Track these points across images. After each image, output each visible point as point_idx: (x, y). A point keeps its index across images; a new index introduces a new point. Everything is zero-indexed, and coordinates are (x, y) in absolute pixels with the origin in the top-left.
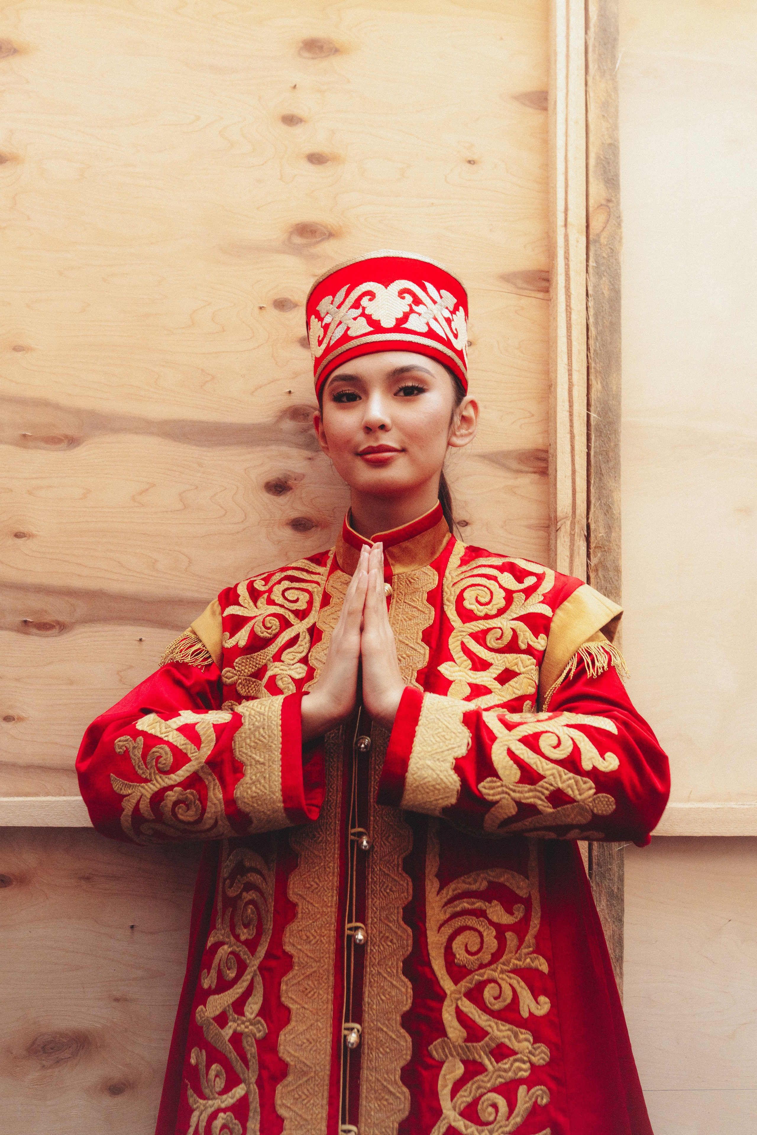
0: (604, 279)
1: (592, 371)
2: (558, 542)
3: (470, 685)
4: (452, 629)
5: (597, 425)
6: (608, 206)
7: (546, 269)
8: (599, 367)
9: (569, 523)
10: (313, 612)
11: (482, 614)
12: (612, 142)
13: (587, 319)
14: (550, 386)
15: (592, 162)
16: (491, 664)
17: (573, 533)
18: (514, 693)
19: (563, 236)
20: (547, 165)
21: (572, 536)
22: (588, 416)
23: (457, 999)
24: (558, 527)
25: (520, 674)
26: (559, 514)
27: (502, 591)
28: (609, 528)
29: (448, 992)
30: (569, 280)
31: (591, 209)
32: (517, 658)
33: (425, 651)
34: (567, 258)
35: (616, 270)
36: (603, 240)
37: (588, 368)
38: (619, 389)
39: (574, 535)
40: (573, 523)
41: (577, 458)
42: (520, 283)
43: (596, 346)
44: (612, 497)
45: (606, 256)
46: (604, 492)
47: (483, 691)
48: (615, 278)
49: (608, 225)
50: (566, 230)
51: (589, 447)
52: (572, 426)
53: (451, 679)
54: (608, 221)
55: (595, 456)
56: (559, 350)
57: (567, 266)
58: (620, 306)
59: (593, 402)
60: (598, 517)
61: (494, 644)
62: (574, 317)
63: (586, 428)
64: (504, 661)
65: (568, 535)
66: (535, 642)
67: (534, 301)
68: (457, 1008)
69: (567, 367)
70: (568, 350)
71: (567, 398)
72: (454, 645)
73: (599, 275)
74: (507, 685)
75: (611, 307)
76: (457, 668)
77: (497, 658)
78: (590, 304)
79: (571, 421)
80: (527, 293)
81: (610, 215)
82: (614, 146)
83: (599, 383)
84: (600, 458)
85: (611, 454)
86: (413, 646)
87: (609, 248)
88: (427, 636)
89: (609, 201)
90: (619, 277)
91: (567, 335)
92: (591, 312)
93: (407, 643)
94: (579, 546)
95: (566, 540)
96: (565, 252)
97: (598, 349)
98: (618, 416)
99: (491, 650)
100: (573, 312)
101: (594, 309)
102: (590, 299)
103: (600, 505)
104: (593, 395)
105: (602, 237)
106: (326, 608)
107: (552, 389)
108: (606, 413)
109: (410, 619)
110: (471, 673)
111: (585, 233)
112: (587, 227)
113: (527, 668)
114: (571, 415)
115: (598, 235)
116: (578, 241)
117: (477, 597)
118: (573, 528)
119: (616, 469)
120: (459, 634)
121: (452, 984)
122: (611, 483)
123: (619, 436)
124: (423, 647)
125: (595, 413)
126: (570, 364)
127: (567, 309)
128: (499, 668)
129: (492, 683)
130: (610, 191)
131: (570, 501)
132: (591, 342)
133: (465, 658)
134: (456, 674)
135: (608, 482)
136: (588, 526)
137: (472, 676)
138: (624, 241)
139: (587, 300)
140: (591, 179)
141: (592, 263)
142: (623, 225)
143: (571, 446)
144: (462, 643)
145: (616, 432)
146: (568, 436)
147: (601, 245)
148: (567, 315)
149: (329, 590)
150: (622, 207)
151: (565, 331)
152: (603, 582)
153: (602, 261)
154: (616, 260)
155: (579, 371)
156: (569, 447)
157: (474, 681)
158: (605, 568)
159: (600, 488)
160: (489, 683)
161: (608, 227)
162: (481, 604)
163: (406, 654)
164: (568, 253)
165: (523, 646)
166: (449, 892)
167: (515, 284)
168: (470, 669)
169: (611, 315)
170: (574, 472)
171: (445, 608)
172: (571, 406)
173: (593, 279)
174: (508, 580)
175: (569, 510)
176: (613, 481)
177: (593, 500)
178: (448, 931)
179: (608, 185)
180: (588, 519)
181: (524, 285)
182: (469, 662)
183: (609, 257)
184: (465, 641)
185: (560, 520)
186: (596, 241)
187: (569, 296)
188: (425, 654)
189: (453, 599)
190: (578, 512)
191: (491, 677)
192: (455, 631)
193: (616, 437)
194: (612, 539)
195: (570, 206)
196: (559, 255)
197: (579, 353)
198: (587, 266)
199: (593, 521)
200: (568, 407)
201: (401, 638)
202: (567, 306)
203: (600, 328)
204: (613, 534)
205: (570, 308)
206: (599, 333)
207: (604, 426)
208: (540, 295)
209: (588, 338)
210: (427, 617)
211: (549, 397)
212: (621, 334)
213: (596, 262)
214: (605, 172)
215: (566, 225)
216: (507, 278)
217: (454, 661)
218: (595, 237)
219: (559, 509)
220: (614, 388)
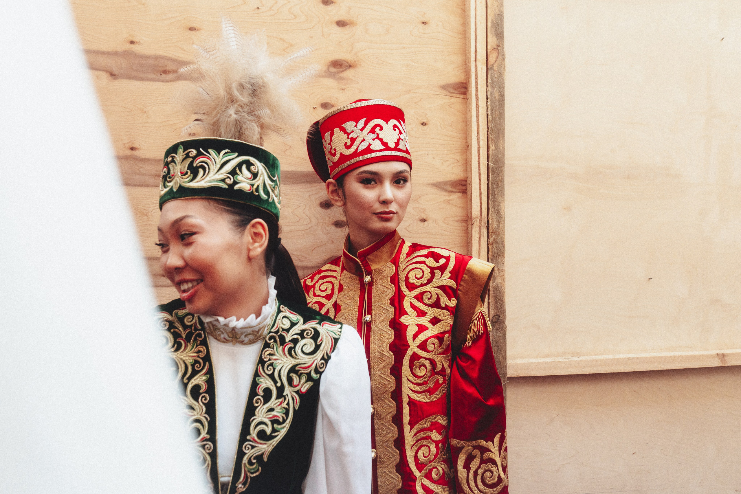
0: (496, 89)
1: (490, 139)
2: (473, 230)
3: (417, 325)
4: (405, 296)
5: (493, 168)
6: (497, 49)
7: (465, 82)
8: (493, 137)
9: (478, 220)
10: (334, 295)
11: (419, 284)
12: (500, 13)
13: (487, 111)
14: (468, 146)
15: (489, 24)
16: (427, 313)
17: (480, 225)
18: (439, 330)
19: (474, 66)
20: (465, 24)
21: (480, 227)
22: (488, 165)
23: (421, 479)
24: (473, 223)
25: (442, 320)
26: (474, 216)
27: (428, 269)
28: (499, 222)
29: (417, 477)
30: (478, 90)
31: (489, 51)
32: (440, 312)
33: (392, 309)
34: (476, 78)
35: (502, 84)
36: (495, 68)
37: (488, 137)
38: (504, 148)
39: (481, 226)
40: (480, 220)
41: (482, 186)
42: (451, 90)
43: (492, 126)
44: (500, 206)
45: (497, 77)
46: (496, 203)
47: (424, 328)
48: (502, 88)
49: (498, 60)
50: (476, 63)
51: (488, 180)
52: (479, 169)
53: (406, 324)
54: (498, 57)
55: (491, 185)
56: (473, 129)
57: (477, 82)
58: (504, 104)
59: (490, 156)
60: (493, 217)
61: (427, 302)
62: (480, 110)
63: (487, 170)
64: (433, 312)
65: (478, 226)
66: (449, 303)
67: (459, 100)
68: (422, 484)
69: (477, 138)
70: (477, 129)
71: (477, 155)
72: (406, 305)
73: (493, 87)
74: (436, 325)
75: (499, 105)
76: (410, 318)
77: (429, 309)
78: (489, 103)
79: (479, 166)
80: (455, 95)
81: (498, 54)
82: (501, 15)
83: (493, 145)
84: (494, 185)
85: (499, 183)
86: (386, 308)
87: (499, 72)
88: (392, 302)
89: (498, 46)
90: (504, 88)
91: (477, 120)
92: (489, 108)
93: (383, 306)
94: (483, 232)
95: (477, 229)
96: (475, 75)
97: (493, 127)
98: (503, 163)
99: (426, 305)
100: (480, 108)
101: (491, 106)
102: (488, 100)
103: (494, 210)
104: (490, 152)
105: (495, 66)
106: (341, 293)
107: (469, 148)
108: (497, 162)
109: (383, 293)
110: (416, 318)
111: (486, 65)
112: (487, 61)
113: (445, 317)
114: (479, 163)
115: (493, 65)
116: (482, 69)
117: (415, 275)
118: (480, 223)
119: (502, 191)
120: (408, 298)
121: (419, 473)
122: (499, 198)
123: (504, 174)
124: (391, 308)
125: (491, 163)
126: (478, 136)
127: (476, 106)
128: (432, 316)
129: (428, 324)
130: (499, 40)
131: (479, 209)
132: (489, 124)
133: (413, 311)
134: (409, 321)
135: (498, 198)
136: (488, 221)
137: (418, 320)
138: (506, 68)
139: (487, 101)
140: (489, 34)
141: (489, 81)
142: (506, 59)
143: (479, 180)
144: (411, 303)
145: (502, 172)
146: (478, 175)
147: (494, 71)
148: (476, 110)
149: (342, 283)
150: (506, 49)
151: (476, 118)
152: (495, 250)
153: (494, 79)
154: (502, 78)
155: (483, 140)
156: (478, 180)
157: (419, 323)
158: (497, 243)
159: (494, 202)
160: (426, 324)
161: (498, 61)
162: (418, 279)
163: (383, 313)
164: (477, 76)
165: (443, 305)
166: (414, 430)
167: (448, 91)
168: (416, 317)
169: (500, 109)
170: (481, 193)
171: (400, 284)
172: (479, 159)
173: (490, 89)
174: (431, 261)
175: (479, 213)
176: (501, 197)
177: (491, 208)
178: (415, 449)
179: (497, 37)
180: (488, 217)
181: (453, 91)
182: (415, 312)
183: (498, 77)
184: (412, 301)
185: (474, 219)
186: (491, 69)
187: (478, 99)
188: (392, 311)
189: (403, 279)
190: (483, 214)
191: (427, 321)
192: (406, 297)
193: (502, 174)
194: (500, 227)
195: (478, 50)
196: (472, 77)
197: (483, 130)
198: (487, 82)
199: (490, 219)
200: (477, 159)
201: (379, 304)
202: (476, 104)
203: (494, 116)
204: (501, 225)
205: (478, 106)
206: (493, 119)
207: (496, 169)
208: (462, 96)
209: (487, 122)
210: (391, 291)
211: (466, 152)
212: (505, 119)
213: (492, 80)
214: (496, 30)
215: (476, 60)
216: (444, 87)
217: (407, 314)
218: (491, 66)
219: (473, 213)
220: (501, 148)
